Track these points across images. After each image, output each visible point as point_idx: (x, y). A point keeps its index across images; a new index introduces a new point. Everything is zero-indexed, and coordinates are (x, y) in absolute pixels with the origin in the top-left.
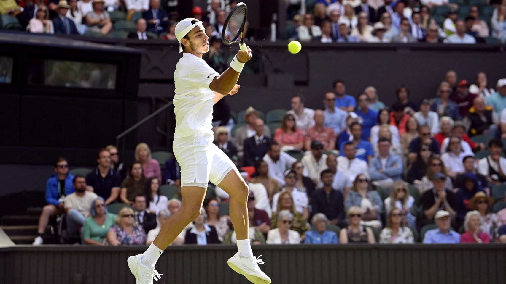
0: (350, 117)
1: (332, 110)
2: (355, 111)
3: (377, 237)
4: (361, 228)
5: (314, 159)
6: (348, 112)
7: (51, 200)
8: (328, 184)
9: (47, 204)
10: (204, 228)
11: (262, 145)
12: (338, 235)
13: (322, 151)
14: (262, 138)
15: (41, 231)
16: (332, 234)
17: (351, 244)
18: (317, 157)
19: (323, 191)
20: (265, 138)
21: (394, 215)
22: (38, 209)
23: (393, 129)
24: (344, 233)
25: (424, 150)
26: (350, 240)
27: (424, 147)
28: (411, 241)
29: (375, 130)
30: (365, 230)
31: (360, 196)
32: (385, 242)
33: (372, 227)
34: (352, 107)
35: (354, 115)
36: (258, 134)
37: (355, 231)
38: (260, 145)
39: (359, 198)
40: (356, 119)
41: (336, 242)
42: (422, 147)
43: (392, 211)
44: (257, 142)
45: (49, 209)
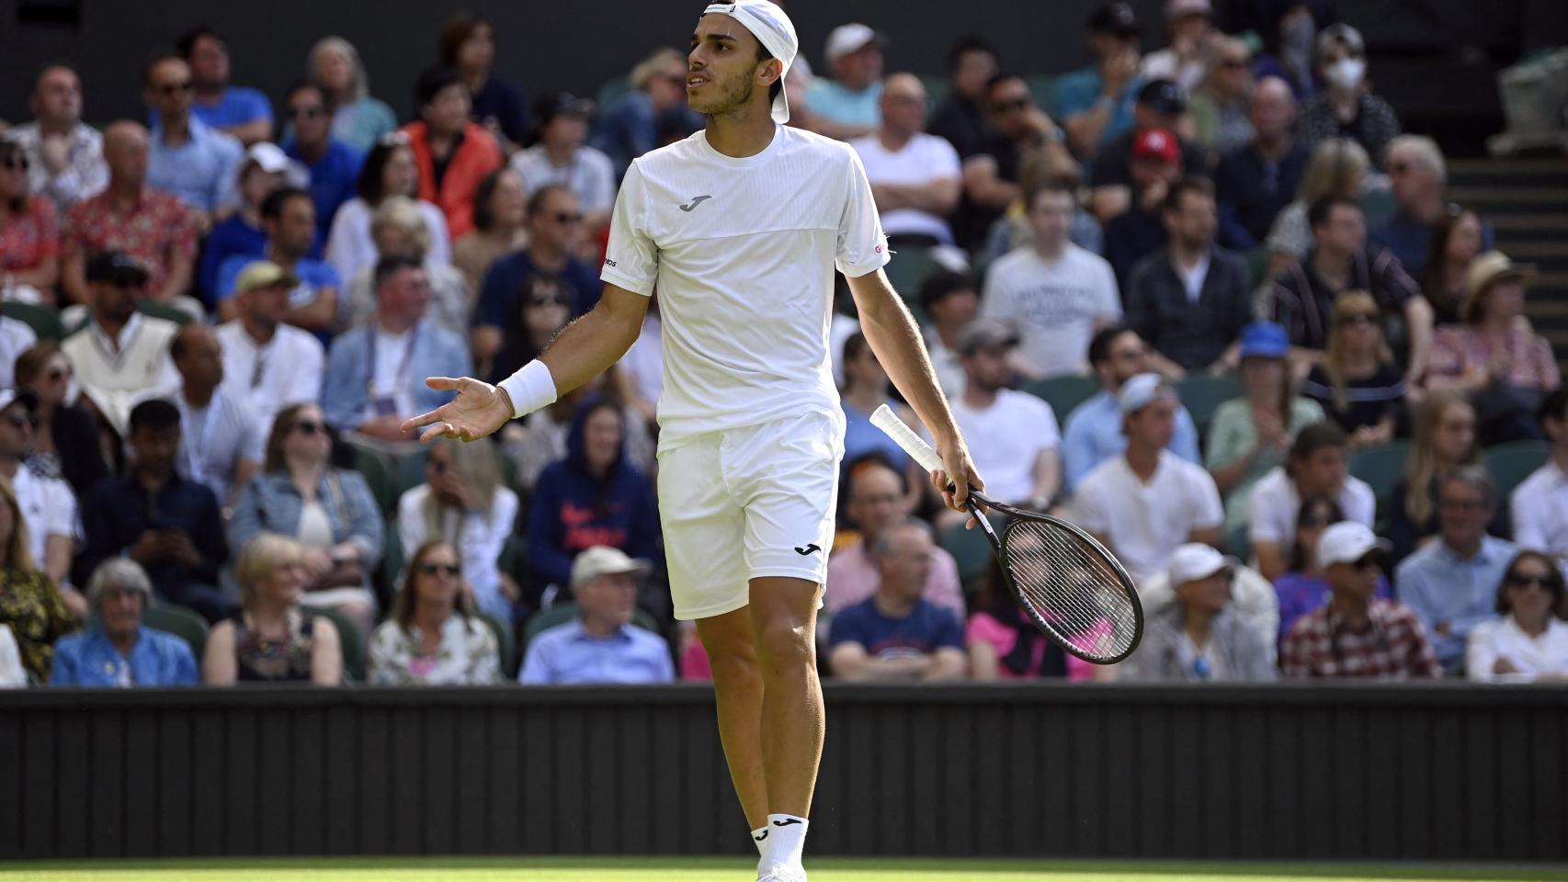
0: (252, 166)
1: (177, 134)
2: (276, 138)
3: (355, 656)
4: (295, 619)
6: (248, 144)
13: (136, 294)
16: (175, 645)
17: (249, 686)
21: (433, 570)
23: (426, 215)
25: (540, 303)
26: (245, 672)
27: (540, 289)
28: (486, 673)
29: (354, 216)
30: (307, 629)
31: (296, 493)
32: (392, 678)
33: (333, 614)
34: (262, 124)
35: (271, 157)
37: (271, 631)
39: (290, 501)
40: (280, 174)
42: (530, 289)
43: (423, 551)
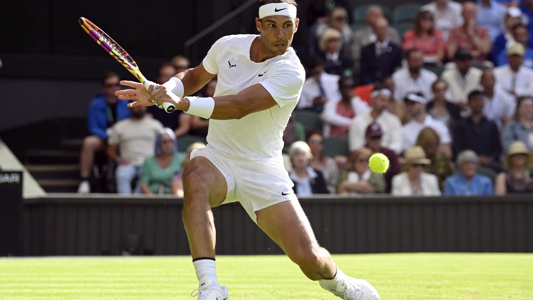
0: (509, 15)
1: (487, 4)
5: (459, 74)
7: (96, 130)
8: (477, 110)
9: (90, 134)
10: (307, 174)
11: (385, 55)
12: (494, 182)
13: (469, 63)
14: (385, 44)
15: (85, 173)
16: (485, 180)
17: (511, 195)
18: (463, 72)
19: (469, 120)
20: (391, 44)
22: (76, 142)
24: (501, 179)
26: (509, 189)
35: (516, 12)
36: (380, 39)
38: (383, 55)
40: (518, 18)
41: (489, 192)
44: (378, 51)
45: (92, 141)
